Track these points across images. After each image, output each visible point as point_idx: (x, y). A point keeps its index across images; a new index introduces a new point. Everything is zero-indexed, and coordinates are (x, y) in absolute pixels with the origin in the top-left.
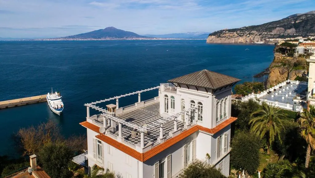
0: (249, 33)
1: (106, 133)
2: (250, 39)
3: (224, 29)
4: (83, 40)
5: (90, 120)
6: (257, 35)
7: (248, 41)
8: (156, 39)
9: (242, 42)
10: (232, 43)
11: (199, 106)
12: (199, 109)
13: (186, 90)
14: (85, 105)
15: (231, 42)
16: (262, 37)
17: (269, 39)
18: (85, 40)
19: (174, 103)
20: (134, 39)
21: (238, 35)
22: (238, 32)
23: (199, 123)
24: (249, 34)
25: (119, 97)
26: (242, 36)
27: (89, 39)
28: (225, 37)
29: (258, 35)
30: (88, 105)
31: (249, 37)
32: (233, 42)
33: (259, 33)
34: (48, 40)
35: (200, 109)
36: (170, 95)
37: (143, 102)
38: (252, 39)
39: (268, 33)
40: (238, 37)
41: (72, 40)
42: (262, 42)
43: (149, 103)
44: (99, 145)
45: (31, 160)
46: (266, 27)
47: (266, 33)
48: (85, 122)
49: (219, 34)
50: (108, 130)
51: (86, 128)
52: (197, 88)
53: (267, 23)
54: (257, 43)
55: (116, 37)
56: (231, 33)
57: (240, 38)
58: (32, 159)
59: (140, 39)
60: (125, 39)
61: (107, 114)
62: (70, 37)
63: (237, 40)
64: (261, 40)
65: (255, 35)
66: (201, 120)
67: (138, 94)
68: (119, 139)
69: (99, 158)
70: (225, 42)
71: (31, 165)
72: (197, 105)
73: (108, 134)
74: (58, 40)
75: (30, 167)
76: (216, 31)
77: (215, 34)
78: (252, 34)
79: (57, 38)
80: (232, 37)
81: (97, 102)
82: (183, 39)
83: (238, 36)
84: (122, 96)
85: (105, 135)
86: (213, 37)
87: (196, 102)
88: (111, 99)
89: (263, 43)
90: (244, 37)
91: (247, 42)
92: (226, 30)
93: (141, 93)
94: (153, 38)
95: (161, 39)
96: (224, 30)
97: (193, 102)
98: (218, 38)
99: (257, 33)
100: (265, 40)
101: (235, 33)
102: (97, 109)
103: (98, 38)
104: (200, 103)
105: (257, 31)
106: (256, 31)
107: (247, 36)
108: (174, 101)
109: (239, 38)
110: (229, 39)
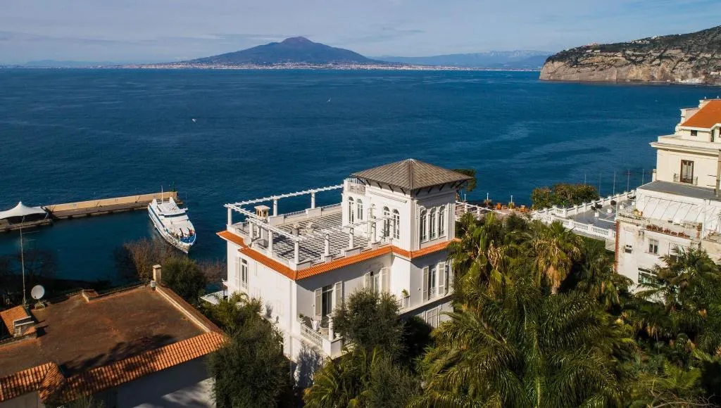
0: (658, 54)
1: (253, 245)
2: (663, 71)
3: (589, 45)
4: (231, 68)
5: (231, 229)
6: (681, 60)
7: (656, 76)
8: (409, 69)
9: (639, 78)
10: (610, 81)
11: (395, 216)
12: (394, 220)
13: (376, 189)
14: (226, 205)
15: (607, 79)
16: (698, 67)
17: (717, 73)
18: (236, 68)
19: (362, 210)
20: (354, 67)
21: (629, 59)
22: (628, 52)
23: (395, 243)
24: (661, 57)
25: (279, 197)
26: (640, 62)
27: (245, 67)
28: (592, 65)
29: (686, 59)
30: (230, 207)
31: (659, 65)
32: (614, 77)
33: (689, 56)
34: (153, 67)
35: (397, 220)
36: (355, 197)
37: (319, 208)
38: (668, 70)
39: (716, 56)
40: (627, 65)
41: (205, 67)
42: (697, 81)
43: (330, 211)
44: (243, 267)
45: (154, 271)
46: (710, 38)
47: (709, 56)
48: (225, 232)
49: (573, 58)
50: (256, 242)
51: (226, 241)
52: (392, 188)
53: (714, 29)
54: (683, 82)
55: (309, 62)
56: (609, 54)
57: (634, 67)
58: (156, 269)
59: (369, 67)
60: (330, 67)
61: (255, 220)
62: (202, 61)
63: (624, 74)
64: (695, 75)
65: (675, 61)
66: (398, 238)
67: (310, 194)
68: (269, 253)
69: (243, 286)
70: (591, 78)
71: (155, 277)
72: (392, 214)
73: (255, 248)
74: (175, 67)
75: (153, 280)
76: (567, 50)
77: (562, 56)
78: (667, 57)
79: (173, 64)
80: (610, 65)
81: (244, 203)
82: (477, 69)
83: (629, 62)
84: (283, 196)
85: (252, 248)
86: (557, 64)
87: (391, 209)
88: (265, 199)
89: (701, 82)
90: (646, 66)
91: (653, 78)
92: (595, 48)
93: (316, 194)
94: (402, 65)
95: (421, 68)
96: (588, 48)
97: (387, 209)
98: (571, 67)
99: (683, 54)
100: (705, 73)
101: (619, 55)
102: (241, 212)
103: (266, 65)
104: (396, 211)
105: (682, 49)
106: (679, 51)
107: (654, 63)
108: (362, 206)
109: (629, 69)
110: (602, 70)
